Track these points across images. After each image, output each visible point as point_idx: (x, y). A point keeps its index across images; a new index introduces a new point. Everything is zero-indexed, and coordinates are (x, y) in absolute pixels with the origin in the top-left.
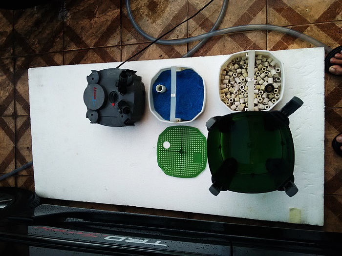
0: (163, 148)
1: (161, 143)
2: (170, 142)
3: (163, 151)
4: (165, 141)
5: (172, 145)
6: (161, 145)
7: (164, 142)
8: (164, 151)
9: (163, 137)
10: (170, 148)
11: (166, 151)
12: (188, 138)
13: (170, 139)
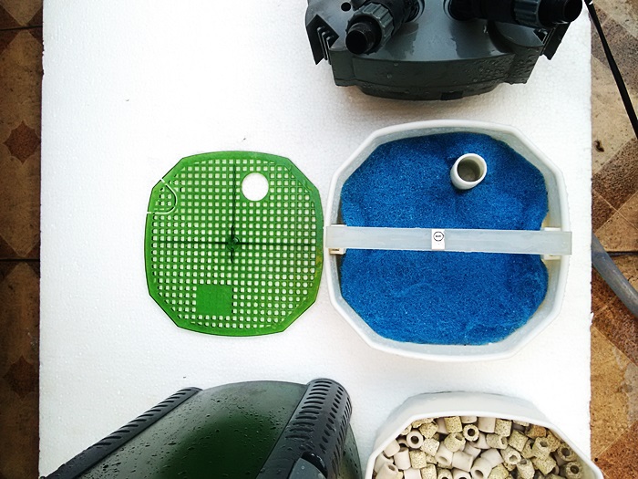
0: (245, 174)
1: (262, 166)
2: (266, 199)
3: (234, 173)
4: (269, 180)
5: (255, 208)
6: (256, 165)
7: (267, 175)
8: (234, 180)
9: (283, 173)
10: (244, 199)
11: (234, 187)
12: (281, 266)
13: (276, 201)
